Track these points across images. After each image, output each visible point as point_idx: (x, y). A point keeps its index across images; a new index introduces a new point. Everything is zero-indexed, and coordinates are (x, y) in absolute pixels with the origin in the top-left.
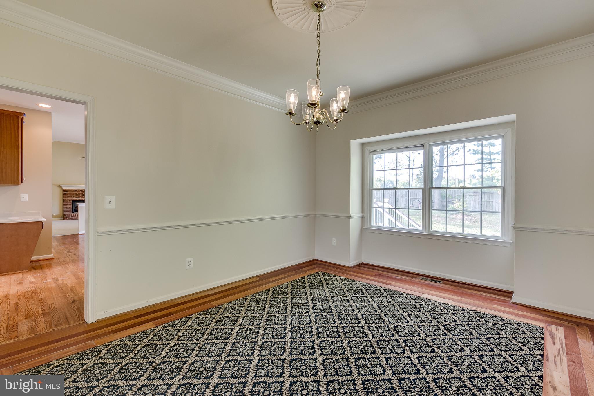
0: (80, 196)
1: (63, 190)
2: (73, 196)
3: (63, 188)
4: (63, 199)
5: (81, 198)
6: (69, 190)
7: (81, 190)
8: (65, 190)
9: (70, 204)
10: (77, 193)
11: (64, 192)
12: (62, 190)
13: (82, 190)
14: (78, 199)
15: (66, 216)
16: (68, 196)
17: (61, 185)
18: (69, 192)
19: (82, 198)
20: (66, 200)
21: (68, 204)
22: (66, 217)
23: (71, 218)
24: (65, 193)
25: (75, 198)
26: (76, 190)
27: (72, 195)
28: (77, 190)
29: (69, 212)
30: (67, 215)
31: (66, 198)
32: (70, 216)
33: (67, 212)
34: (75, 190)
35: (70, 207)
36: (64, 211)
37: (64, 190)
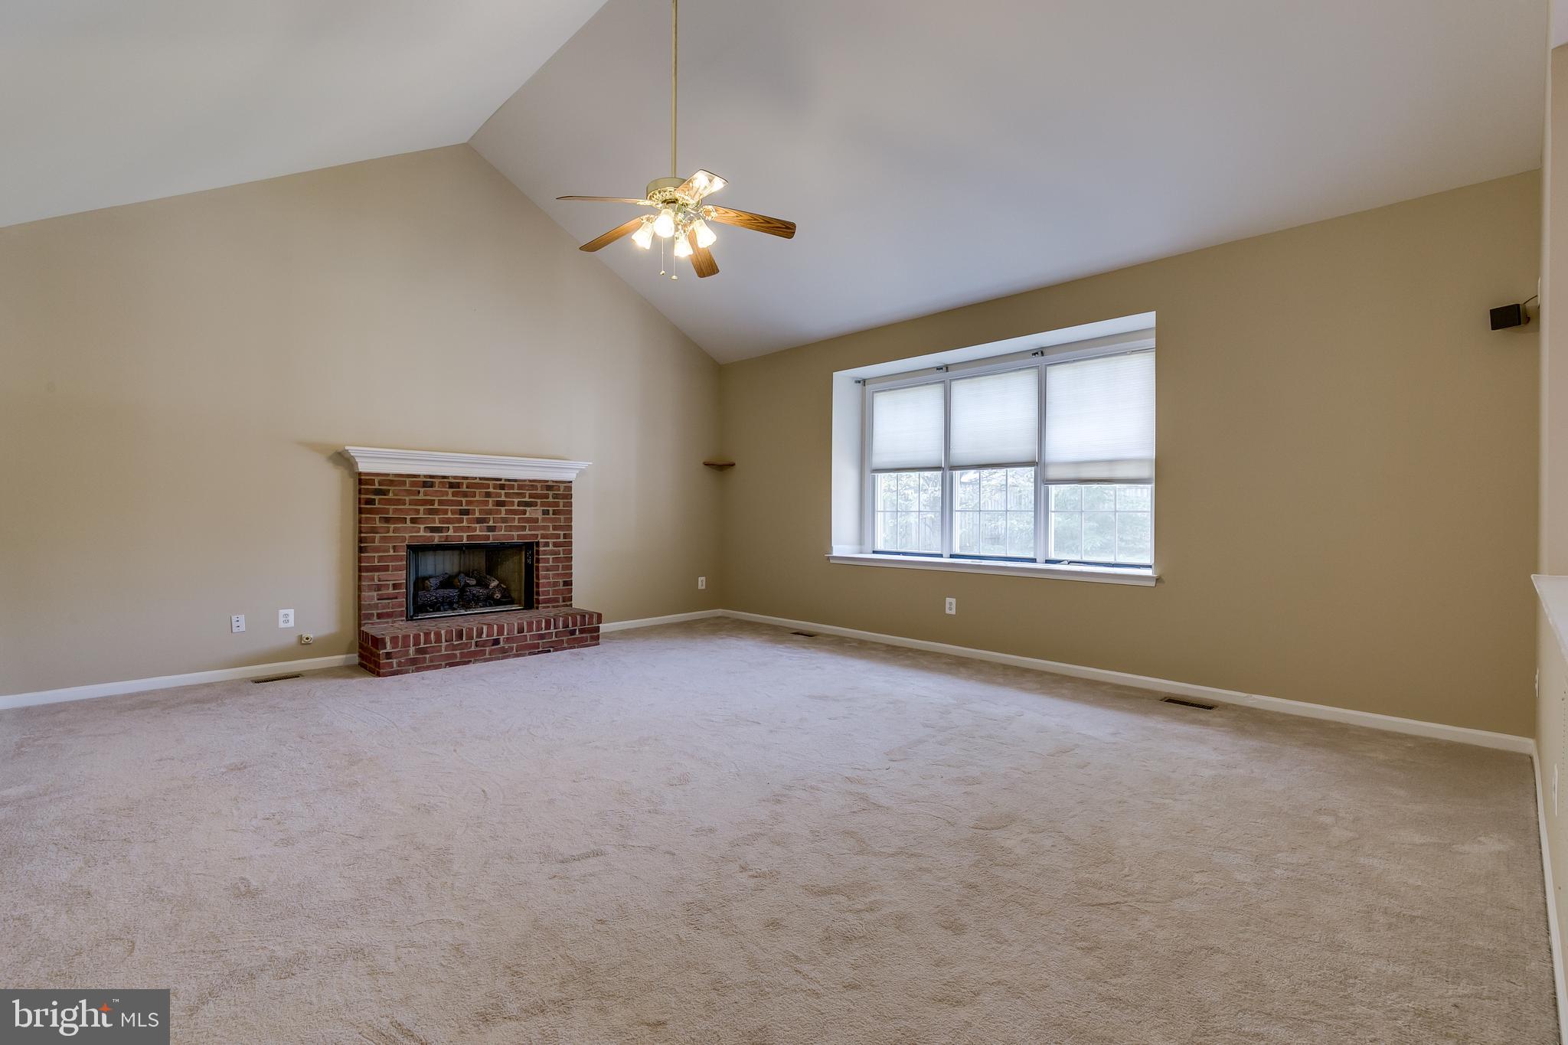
0: (448, 521)
1: (360, 482)
2: (413, 521)
3: (364, 467)
4: (361, 540)
5: (451, 533)
6: (391, 483)
7: (452, 485)
8: (372, 482)
9: (396, 569)
10: (432, 502)
11: (368, 491)
12: (351, 484)
13: (457, 485)
14: (437, 538)
15: (389, 649)
16: (387, 520)
17: (353, 450)
18: (391, 495)
19: (456, 530)
20: (377, 544)
21: (386, 569)
22: (388, 655)
23: (413, 661)
24: (371, 502)
25: (422, 533)
26: (428, 482)
27: (407, 511)
28: (432, 485)
29: (389, 615)
30: (395, 640)
31: (374, 530)
32: (412, 650)
33: (379, 616)
34: (425, 484)
35: (395, 586)
36: (361, 614)
37: (362, 481)
